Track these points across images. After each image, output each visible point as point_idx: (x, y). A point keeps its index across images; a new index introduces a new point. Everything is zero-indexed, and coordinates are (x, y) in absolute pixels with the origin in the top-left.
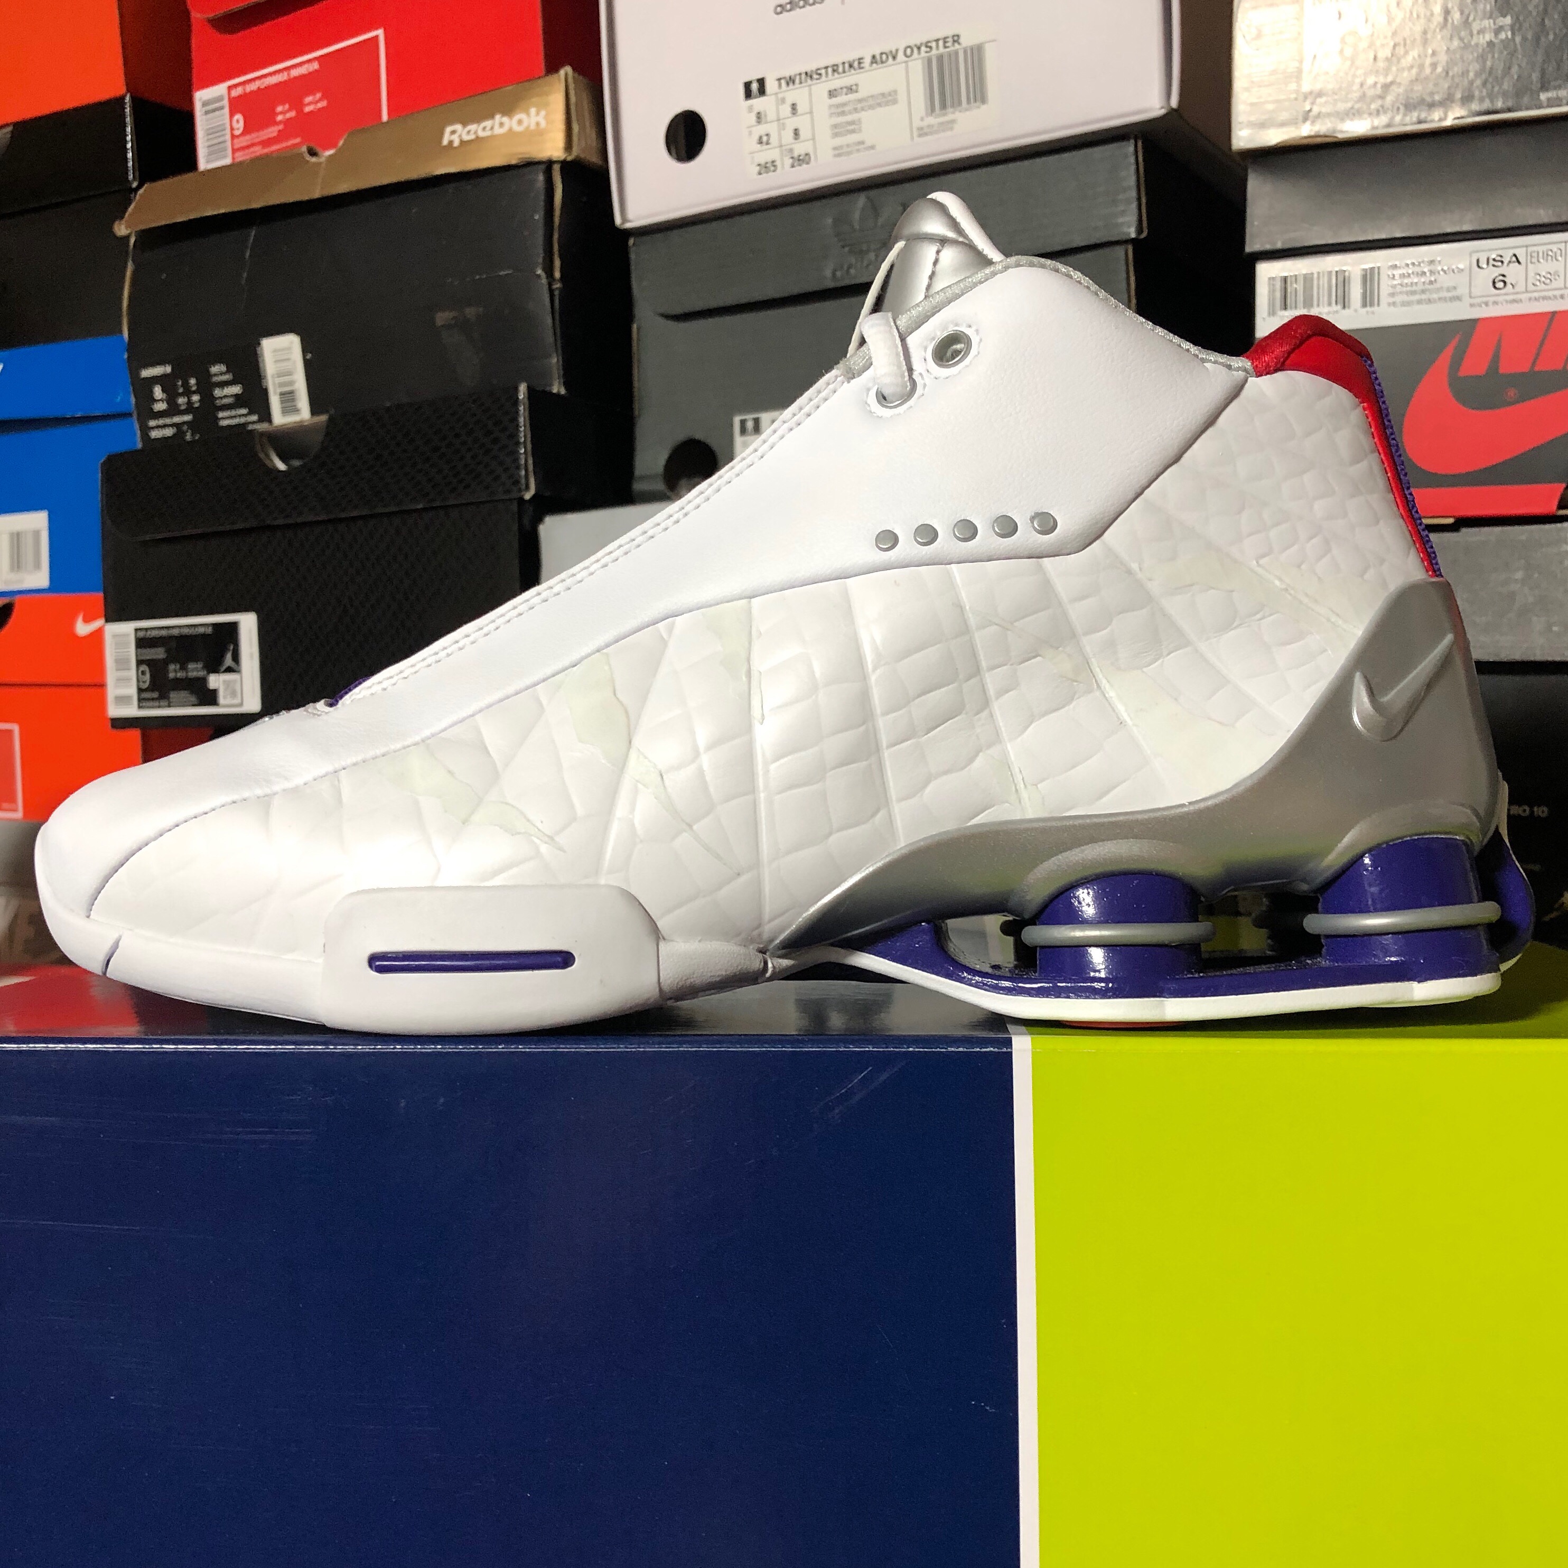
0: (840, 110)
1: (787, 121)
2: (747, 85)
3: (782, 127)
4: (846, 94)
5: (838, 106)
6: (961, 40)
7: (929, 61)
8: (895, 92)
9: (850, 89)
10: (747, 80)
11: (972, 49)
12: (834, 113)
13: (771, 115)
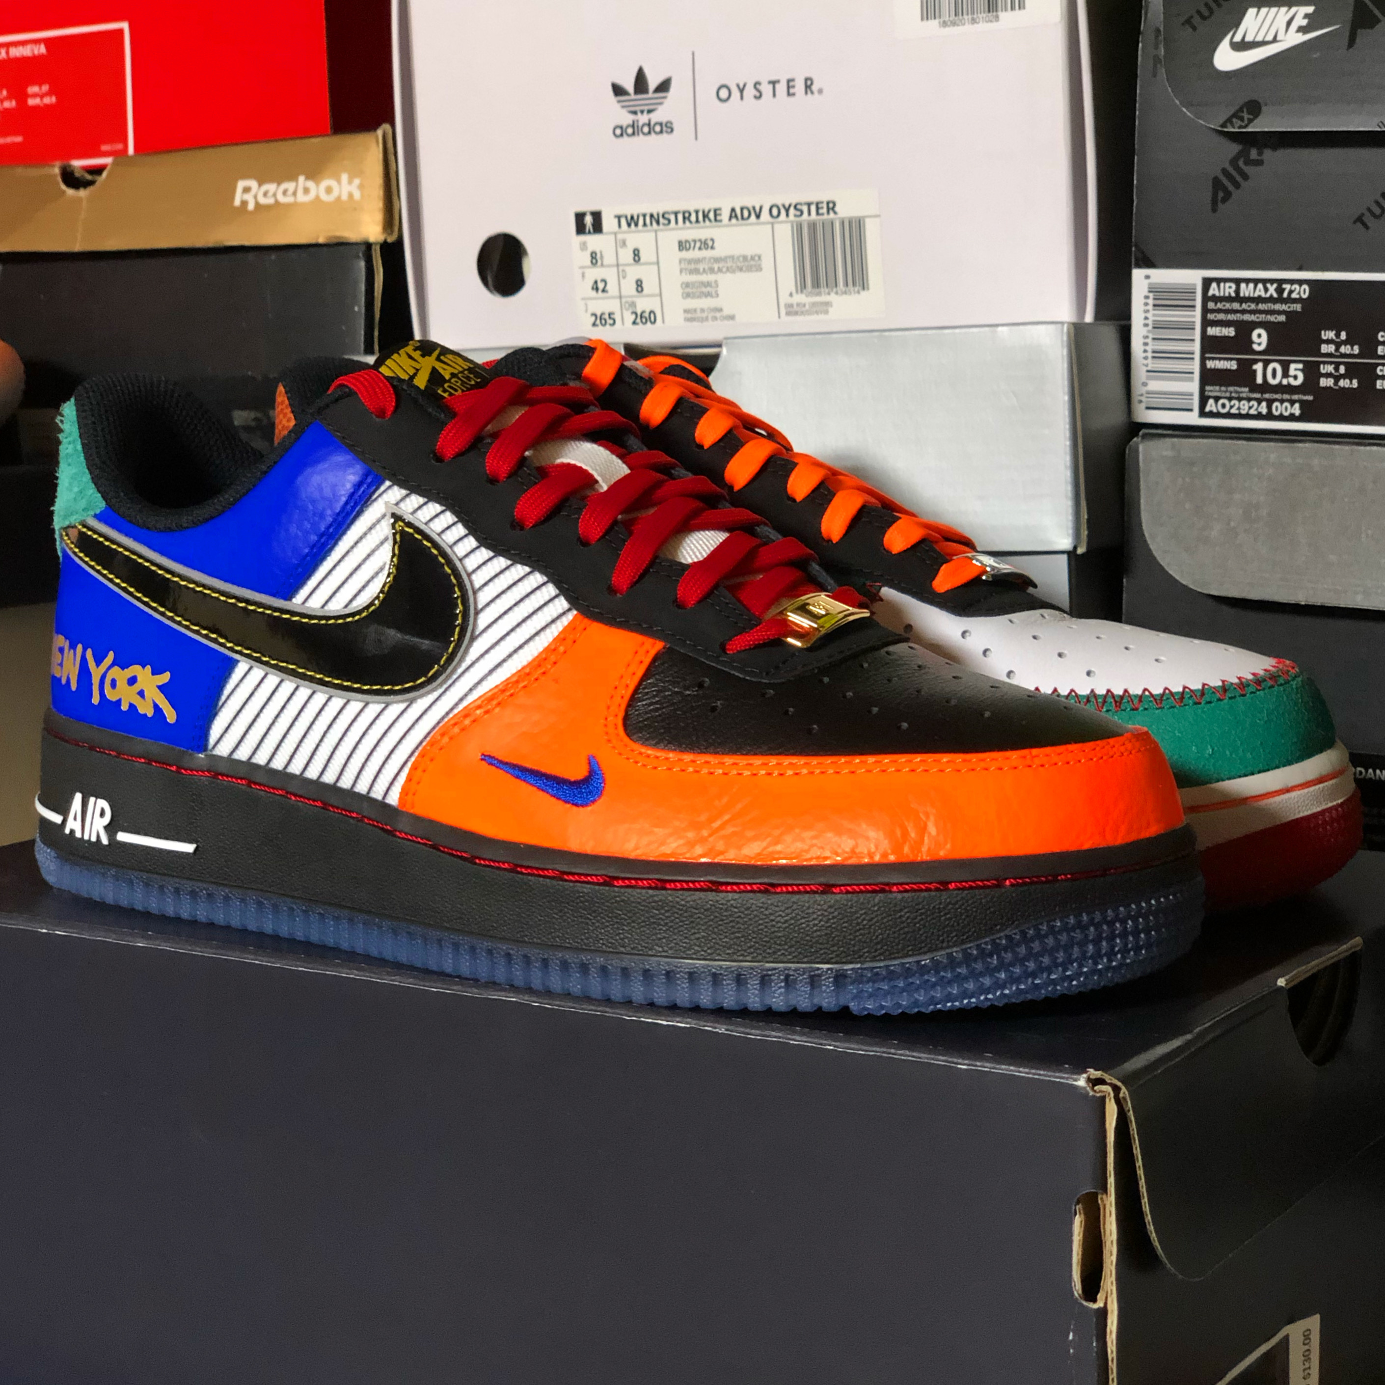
0: (693, 266)
1: (627, 269)
2: (580, 217)
3: (621, 275)
4: (700, 249)
5: (690, 262)
6: (837, 209)
7: (800, 227)
8: (759, 257)
9: (706, 244)
10: (581, 209)
11: (850, 223)
12: (686, 269)
13: (609, 258)
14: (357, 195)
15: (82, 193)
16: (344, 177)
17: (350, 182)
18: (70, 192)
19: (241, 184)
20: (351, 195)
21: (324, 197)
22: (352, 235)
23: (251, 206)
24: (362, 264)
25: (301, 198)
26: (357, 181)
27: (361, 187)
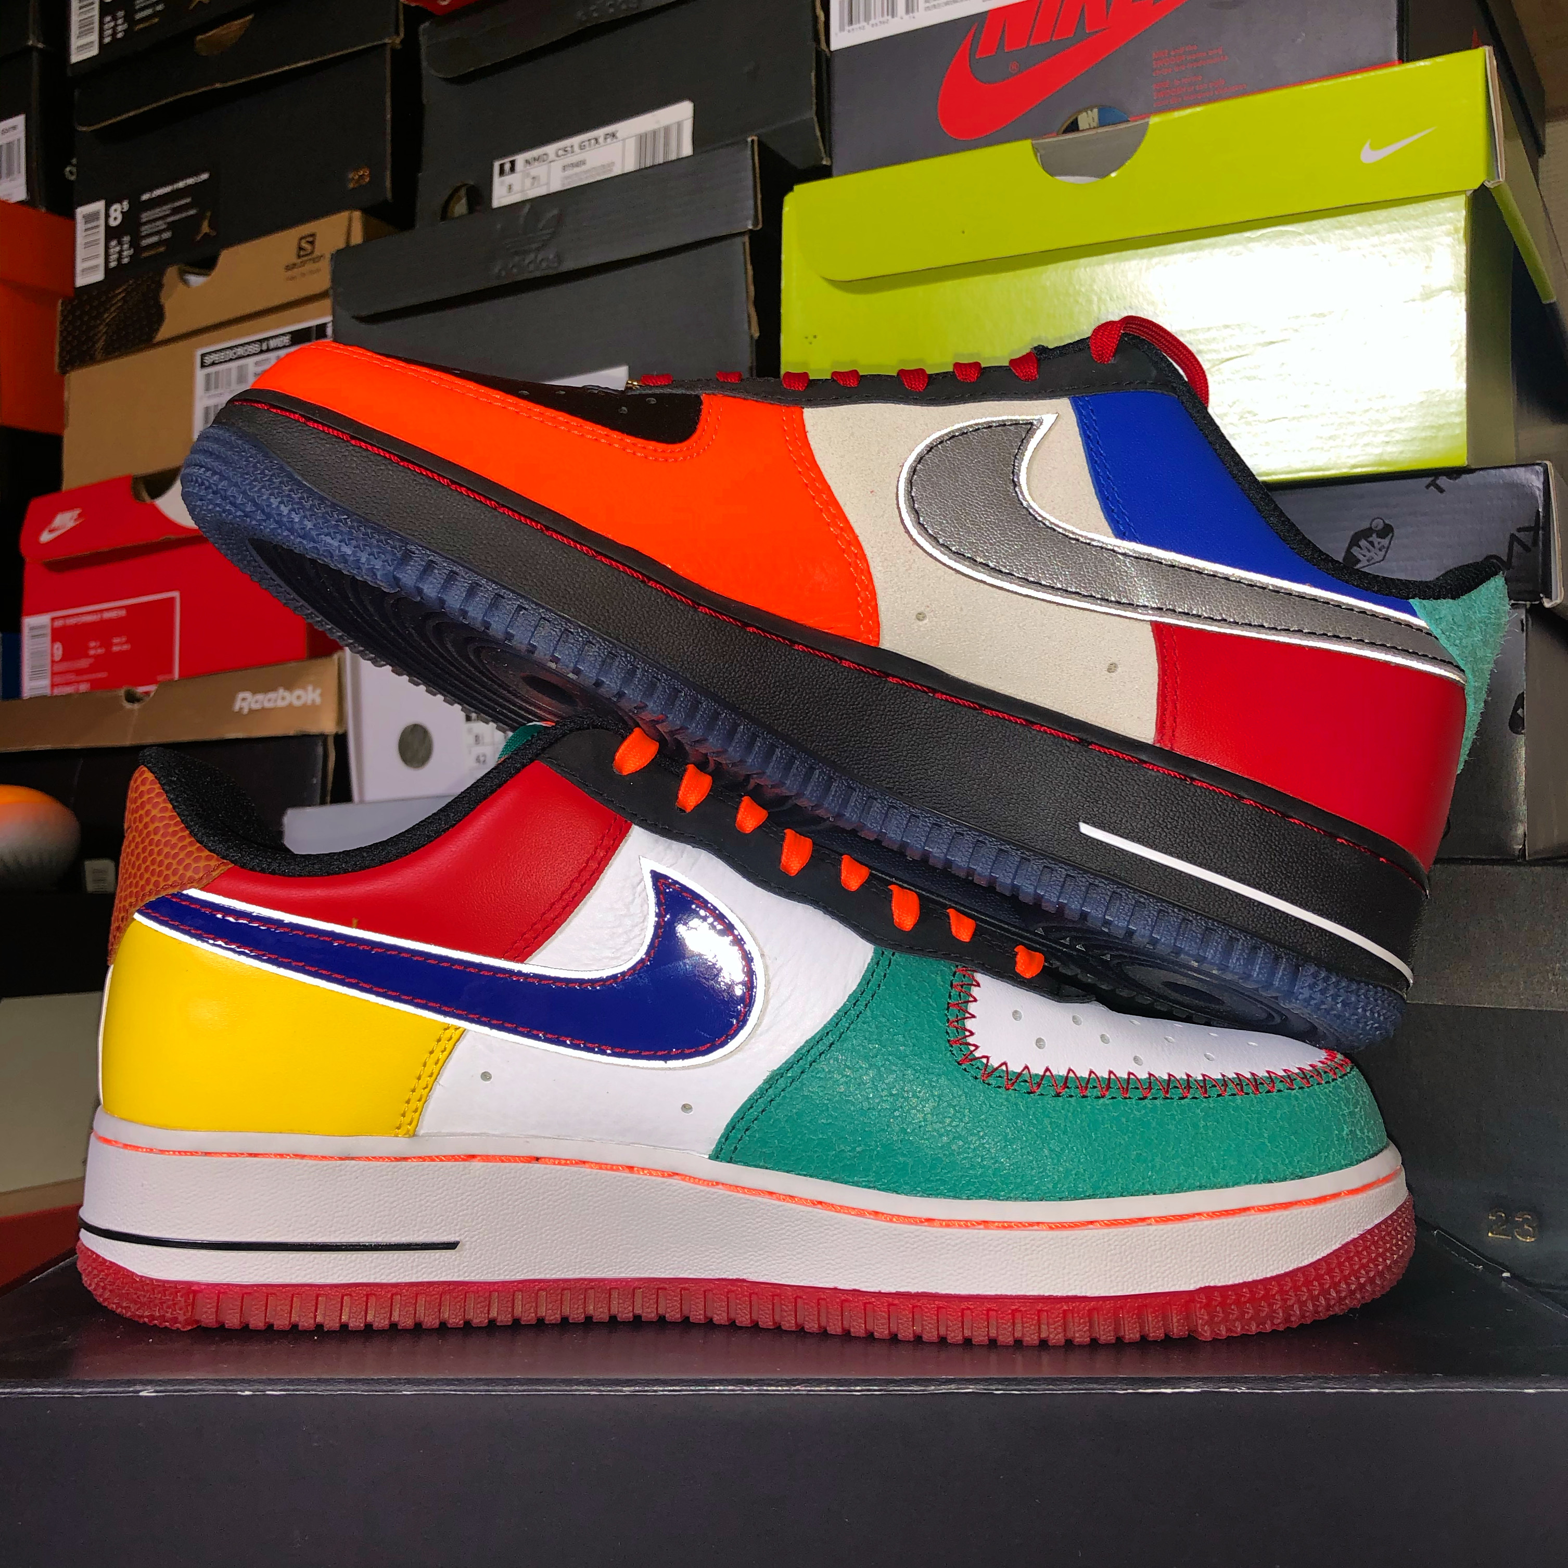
13: (487, 739)
14: (318, 701)
15: (136, 706)
16: (310, 688)
17: (314, 690)
18: (128, 706)
19: (241, 695)
20: (313, 701)
21: (297, 703)
22: (313, 729)
23: (246, 711)
24: (320, 750)
25: (281, 704)
26: (318, 691)
27: (321, 695)
